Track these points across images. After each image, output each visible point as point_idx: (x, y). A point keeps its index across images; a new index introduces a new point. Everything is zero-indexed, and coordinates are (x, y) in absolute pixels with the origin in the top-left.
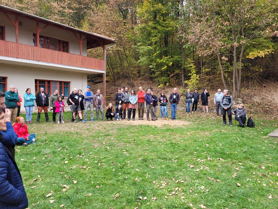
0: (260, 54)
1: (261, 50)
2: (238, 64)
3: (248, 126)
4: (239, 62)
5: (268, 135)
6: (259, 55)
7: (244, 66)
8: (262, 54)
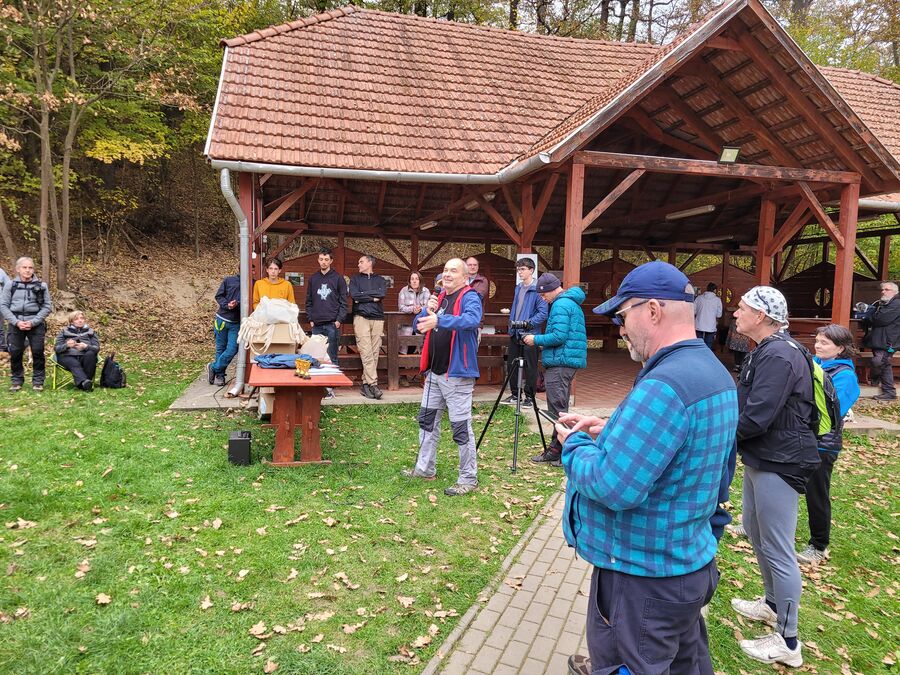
0: (130, 152)
1: (133, 141)
2: (60, 173)
3: (104, 384)
4: (59, 166)
5: (170, 407)
6: (128, 155)
7: (79, 182)
8: (137, 152)
